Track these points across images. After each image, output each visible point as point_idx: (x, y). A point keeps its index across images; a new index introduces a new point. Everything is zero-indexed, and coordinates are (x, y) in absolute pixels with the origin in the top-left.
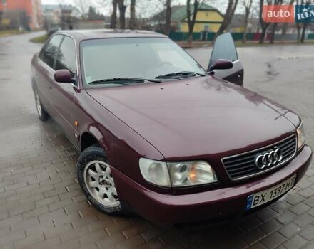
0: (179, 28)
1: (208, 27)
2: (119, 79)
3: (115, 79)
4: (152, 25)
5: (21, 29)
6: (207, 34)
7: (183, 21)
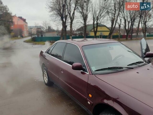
0: (89, 34)
1: (102, 33)
2: (111, 68)
3: (109, 68)
4: (77, 33)
5: (19, 37)
6: (102, 36)
7: (91, 31)
